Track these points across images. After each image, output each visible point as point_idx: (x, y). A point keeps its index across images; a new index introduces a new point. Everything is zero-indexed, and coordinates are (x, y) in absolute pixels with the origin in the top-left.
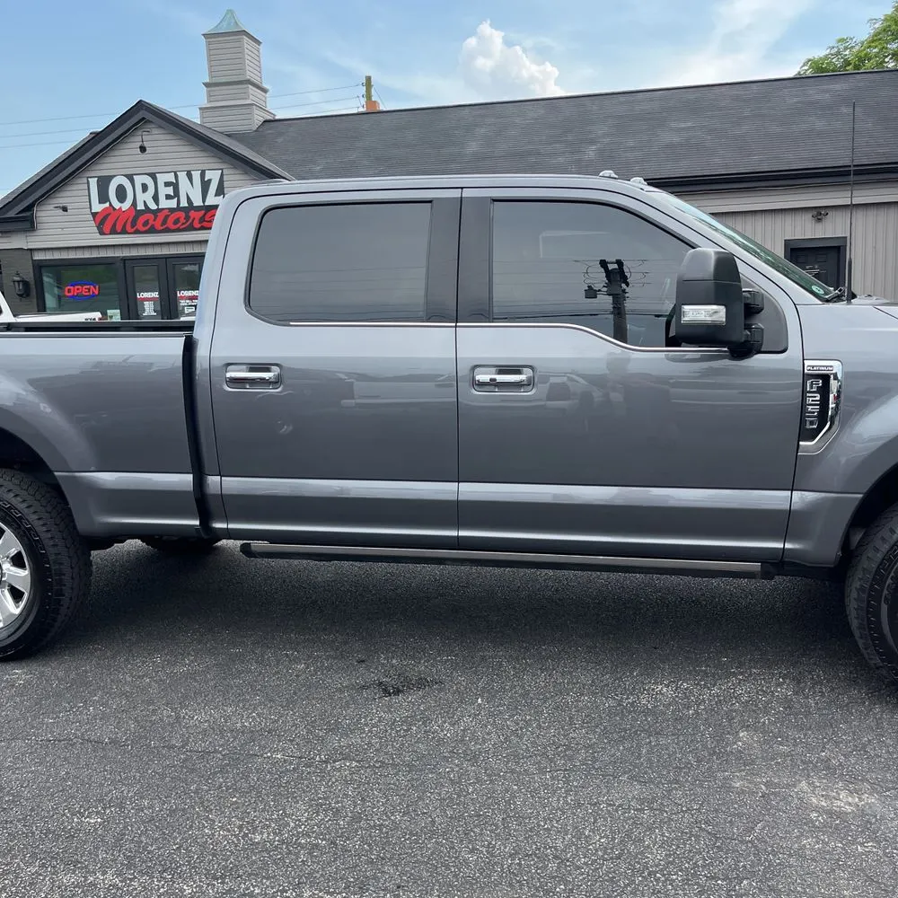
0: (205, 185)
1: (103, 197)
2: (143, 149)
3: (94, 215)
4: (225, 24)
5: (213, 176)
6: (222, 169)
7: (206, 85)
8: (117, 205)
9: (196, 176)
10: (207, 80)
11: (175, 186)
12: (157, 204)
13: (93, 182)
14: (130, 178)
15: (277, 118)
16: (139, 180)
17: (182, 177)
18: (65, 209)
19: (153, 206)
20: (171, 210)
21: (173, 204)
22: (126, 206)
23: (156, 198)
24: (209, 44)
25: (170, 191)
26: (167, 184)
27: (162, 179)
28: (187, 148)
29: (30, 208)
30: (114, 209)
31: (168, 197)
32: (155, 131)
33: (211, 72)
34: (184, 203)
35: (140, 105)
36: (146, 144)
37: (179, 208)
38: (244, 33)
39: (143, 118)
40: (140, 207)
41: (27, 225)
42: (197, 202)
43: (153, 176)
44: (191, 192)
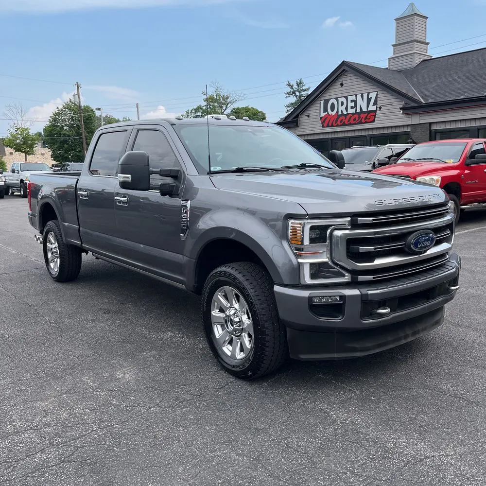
0: (369, 100)
1: (325, 110)
2: (342, 85)
3: (321, 118)
4: (407, 11)
5: (373, 95)
6: (377, 92)
7: (394, 46)
8: (330, 112)
9: (365, 96)
10: (394, 43)
11: (355, 101)
12: (347, 111)
13: (322, 102)
14: (337, 99)
15: (433, 58)
16: (340, 100)
17: (359, 96)
18: (308, 116)
19: (345, 113)
20: (353, 114)
21: (353, 111)
22: (334, 113)
23: (346, 109)
24: (397, 24)
25: (353, 104)
26: (352, 101)
27: (350, 98)
28: (362, 82)
29: (297, 116)
30: (329, 115)
31: (352, 108)
32: (350, 75)
33: (397, 38)
34: (358, 110)
35: (344, 63)
36: (343, 82)
37: (356, 113)
38: (416, 14)
39: (344, 70)
40: (340, 113)
41: (295, 124)
42: (364, 109)
43: (346, 98)
44: (362, 104)
